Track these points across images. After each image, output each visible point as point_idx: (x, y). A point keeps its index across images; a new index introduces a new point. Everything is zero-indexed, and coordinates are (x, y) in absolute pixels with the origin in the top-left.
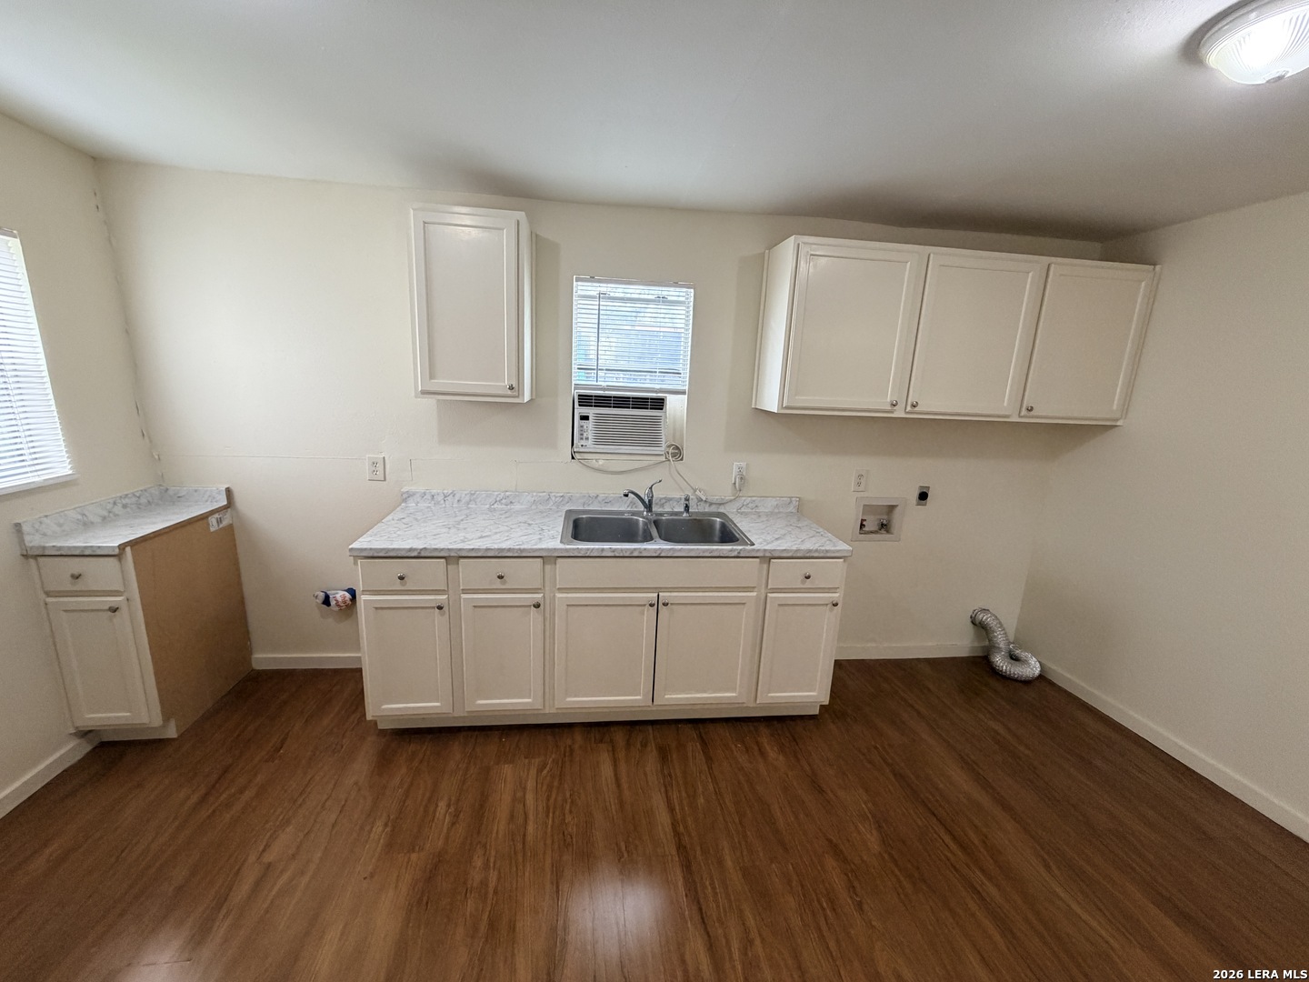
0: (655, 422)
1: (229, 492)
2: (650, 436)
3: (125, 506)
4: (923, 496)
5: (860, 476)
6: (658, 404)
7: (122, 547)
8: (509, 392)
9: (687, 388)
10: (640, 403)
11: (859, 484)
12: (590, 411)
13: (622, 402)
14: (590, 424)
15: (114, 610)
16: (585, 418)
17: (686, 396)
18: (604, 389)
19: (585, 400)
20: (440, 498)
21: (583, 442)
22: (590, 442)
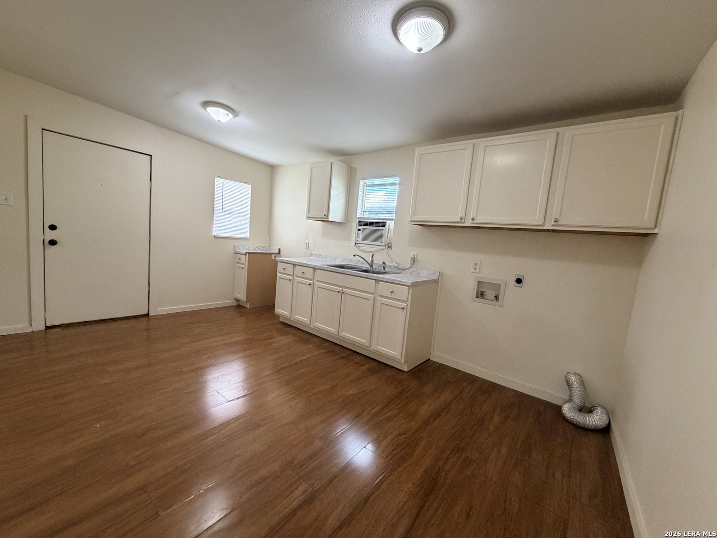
0: (382, 231)
1: (279, 249)
2: (378, 237)
3: (259, 249)
4: (519, 281)
5: (476, 264)
6: (384, 225)
7: (246, 253)
8: (325, 217)
9: (394, 218)
10: (378, 224)
11: (475, 269)
12: (361, 227)
13: (372, 224)
14: (360, 232)
15: (243, 268)
16: (359, 230)
17: (394, 221)
18: (366, 219)
19: (360, 223)
20: (318, 256)
21: (358, 239)
22: (360, 239)
